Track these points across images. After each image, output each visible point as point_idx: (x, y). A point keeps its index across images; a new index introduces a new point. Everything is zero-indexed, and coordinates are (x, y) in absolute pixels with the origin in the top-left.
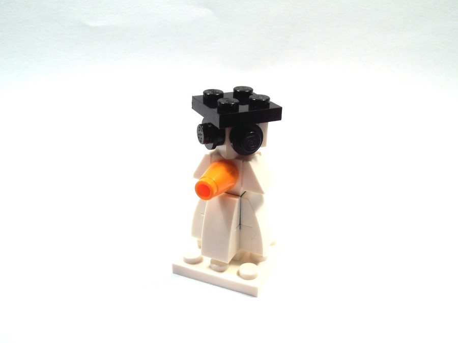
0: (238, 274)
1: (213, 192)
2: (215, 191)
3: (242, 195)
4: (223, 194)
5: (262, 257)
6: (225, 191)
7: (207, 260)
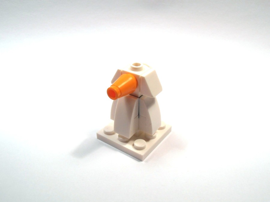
0: (133, 145)
1: (117, 95)
2: (119, 95)
3: (140, 97)
4: (128, 95)
5: (152, 136)
6: (130, 94)
7: (117, 135)
